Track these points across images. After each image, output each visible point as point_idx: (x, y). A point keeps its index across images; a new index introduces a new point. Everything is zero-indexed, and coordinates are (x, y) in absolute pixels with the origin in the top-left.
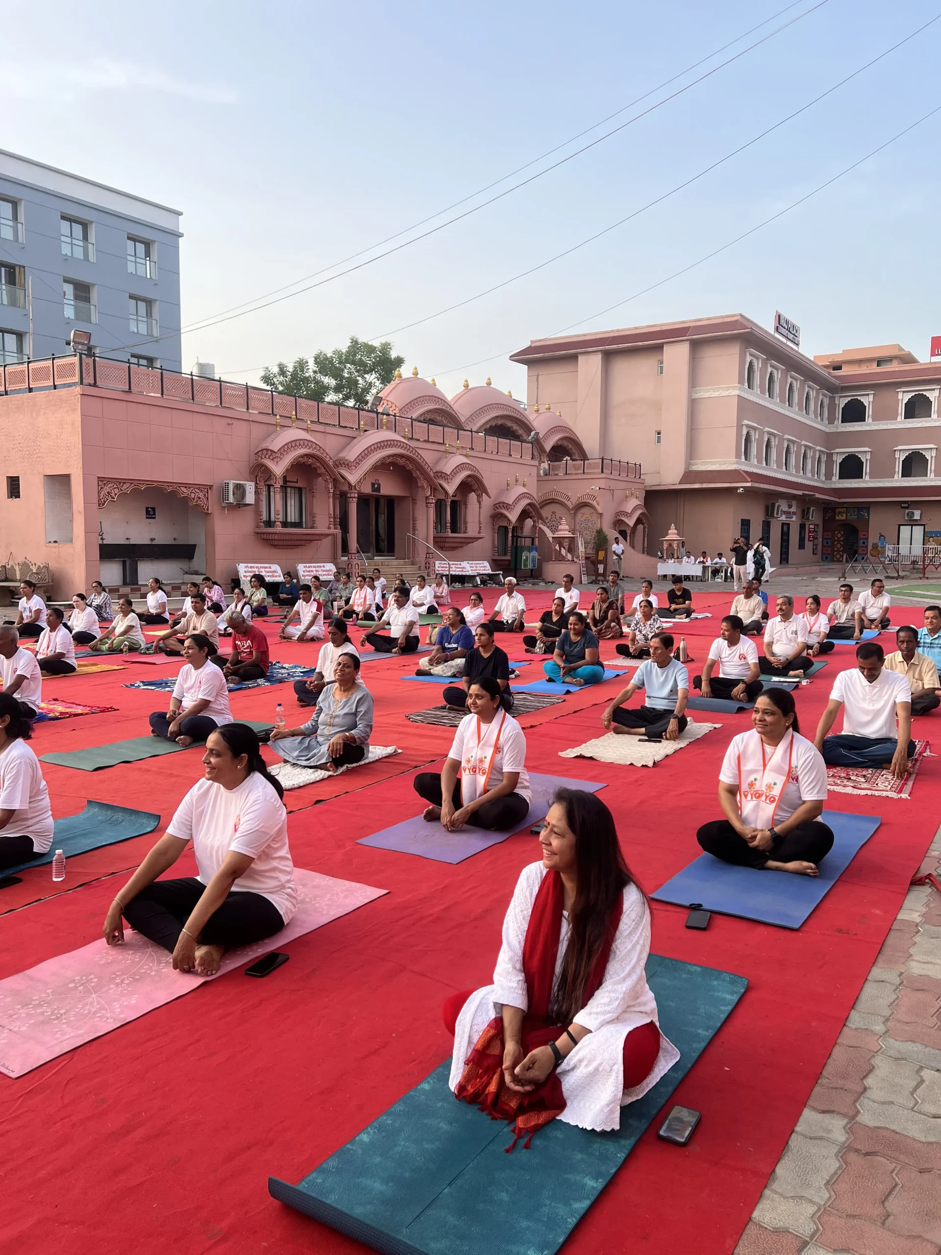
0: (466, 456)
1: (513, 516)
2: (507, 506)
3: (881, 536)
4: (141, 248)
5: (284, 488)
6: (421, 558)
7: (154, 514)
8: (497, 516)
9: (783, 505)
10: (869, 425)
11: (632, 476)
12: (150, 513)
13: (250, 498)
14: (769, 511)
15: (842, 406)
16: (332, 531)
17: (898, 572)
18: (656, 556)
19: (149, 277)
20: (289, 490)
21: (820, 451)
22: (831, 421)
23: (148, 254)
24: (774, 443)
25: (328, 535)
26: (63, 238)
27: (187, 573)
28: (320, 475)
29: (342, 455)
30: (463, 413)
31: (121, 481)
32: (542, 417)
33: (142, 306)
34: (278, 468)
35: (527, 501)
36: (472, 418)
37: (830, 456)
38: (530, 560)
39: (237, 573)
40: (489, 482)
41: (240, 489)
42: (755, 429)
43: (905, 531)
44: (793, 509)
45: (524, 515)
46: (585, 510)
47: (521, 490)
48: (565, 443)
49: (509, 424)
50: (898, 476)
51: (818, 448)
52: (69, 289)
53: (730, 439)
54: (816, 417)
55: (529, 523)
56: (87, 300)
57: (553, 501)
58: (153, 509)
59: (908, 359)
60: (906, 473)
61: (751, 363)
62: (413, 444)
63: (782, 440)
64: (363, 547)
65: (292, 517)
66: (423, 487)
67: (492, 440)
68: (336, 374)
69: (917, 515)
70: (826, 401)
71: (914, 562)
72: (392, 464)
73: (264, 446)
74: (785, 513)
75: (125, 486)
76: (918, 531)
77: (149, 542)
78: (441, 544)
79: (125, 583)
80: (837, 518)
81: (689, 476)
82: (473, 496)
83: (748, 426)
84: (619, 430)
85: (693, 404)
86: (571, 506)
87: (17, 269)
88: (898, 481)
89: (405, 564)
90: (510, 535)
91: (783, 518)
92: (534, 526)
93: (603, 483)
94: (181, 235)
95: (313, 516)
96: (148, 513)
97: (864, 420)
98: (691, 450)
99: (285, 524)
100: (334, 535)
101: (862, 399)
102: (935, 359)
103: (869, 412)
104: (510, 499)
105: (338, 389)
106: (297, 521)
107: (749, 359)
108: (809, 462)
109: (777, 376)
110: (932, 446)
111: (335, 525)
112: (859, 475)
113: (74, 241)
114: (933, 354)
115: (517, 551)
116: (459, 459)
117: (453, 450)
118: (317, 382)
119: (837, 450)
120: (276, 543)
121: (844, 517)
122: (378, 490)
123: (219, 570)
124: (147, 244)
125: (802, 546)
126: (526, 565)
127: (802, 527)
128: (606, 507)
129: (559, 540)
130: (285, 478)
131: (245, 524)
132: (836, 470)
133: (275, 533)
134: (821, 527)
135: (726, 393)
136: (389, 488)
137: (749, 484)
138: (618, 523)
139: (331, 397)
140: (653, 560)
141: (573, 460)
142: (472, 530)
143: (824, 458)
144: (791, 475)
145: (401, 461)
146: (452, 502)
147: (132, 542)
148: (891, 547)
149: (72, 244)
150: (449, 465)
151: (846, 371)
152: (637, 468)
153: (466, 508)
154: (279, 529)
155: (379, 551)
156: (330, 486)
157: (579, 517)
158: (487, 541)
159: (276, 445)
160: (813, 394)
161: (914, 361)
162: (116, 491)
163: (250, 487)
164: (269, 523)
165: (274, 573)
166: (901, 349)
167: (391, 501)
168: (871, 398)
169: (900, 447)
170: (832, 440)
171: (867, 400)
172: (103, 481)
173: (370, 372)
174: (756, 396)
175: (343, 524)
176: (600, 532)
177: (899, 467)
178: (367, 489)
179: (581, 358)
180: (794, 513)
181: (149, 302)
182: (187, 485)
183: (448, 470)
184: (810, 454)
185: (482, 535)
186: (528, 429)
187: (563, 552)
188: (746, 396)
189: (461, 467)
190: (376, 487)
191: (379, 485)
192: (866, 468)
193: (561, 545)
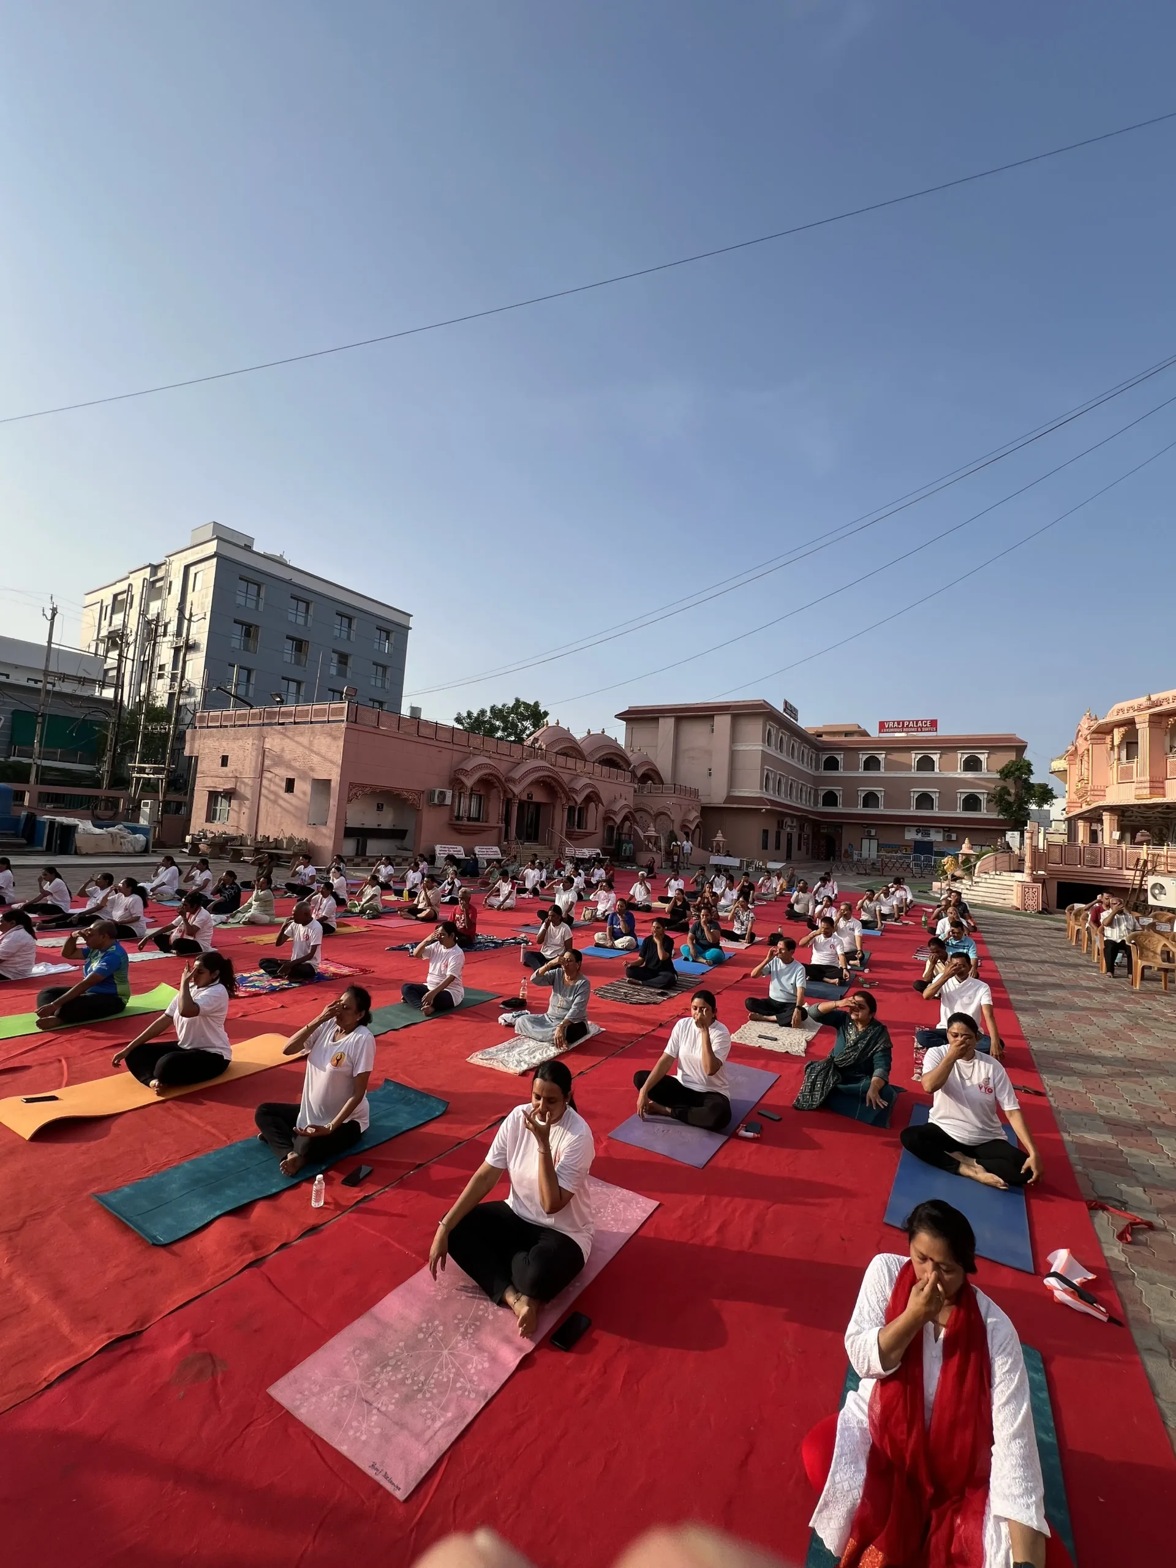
0: (590, 778)
1: (618, 820)
2: (615, 813)
3: (850, 844)
4: (384, 635)
5: (471, 795)
6: (556, 844)
7: (382, 808)
8: (607, 818)
9: (788, 820)
10: (842, 773)
11: (693, 796)
12: (380, 807)
13: (448, 801)
14: (780, 825)
15: (824, 760)
16: (500, 825)
17: (866, 870)
18: (707, 850)
19: (386, 651)
20: (473, 796)
21: (811, 787)
22: (817, 768)
23: (388, 638)
24: (783, 781)
25: (497, 827)
26: (336, 626)
27: (399, 849)
28: (496, 787)
29: (510, 775)
30: (586, 750)
31: (364, 786)
32: (635, 755)
33: (380, 669)
34: (469, 782)
35: (627, 810)
36: (591, 754)
37: (816, 791)
38: (628, 848)
39: (435, 851)
40: (604, 796)
41: (442, 794)
42: (772, 771)
43: (865, 842)
44: (794, 824)
45: (625, 818)
46: (662, 817)
47: (624, 802)
48: (650, 772)
49: (615, 758)
50: (860, 807)
51: (809, 785)
52: (335, 657)
53: (756, 777)
54: (808, 766)
55: (627, 824)
56: (346, 664)
57: (641, 810)
58: (382, 805)
59: (865, 734)
60: (865, 805)
61: (769, 730)
62: (556, 769)
63: (787, 779)
64: (519, 835)
65: (473, 814)
66: (561, 798)
67: (606, 769)
68: (504, 719)
69: (873, 833)
70: (814, 756)
71: (873, 864)
72: (542, 782)
73: (460, 767)
74: (789, 826)
75: (367, 789)
76: (874, 843)
77: (377, 827)
78: (570, 836)
79: (357, 855)
80: (822, 831)
81: (730, 799)
82: (592, 805)
83: (767, 770)
84: (685, 765)
85: (733, 754)
86: (653, 814)
87: (304, 643)
88: (860, 810)
89: (546, 849)
90: (615, 832)
91: (788, 829)
92: (631, 827)
93: (674, 800)
94: (411, 628)
95: (488, 814)
96: (378, 807)
97: (838, 770)
98: (732, 782)
99: (469, 819)
100: (500, 828)
101: (836, 756)
102: (882, 735)
103: (841, 764)
104: (616, 808)
105: (504, 730)
106: (477, 816)
107: (768, 727)
108: (804, 794)
109: (785, 739)
110: (882, 789)
111: (502, 821)
112: (835, 804)
113: (343, 628)
114: (880, 732)
115: (620, 842)
116: (585, 781)
117: (581, 774)
118: (492, 725)
119: (821, 788)
120: (462, 831)
121: (826, 831)
122: (531, 798)
123: (423, 848)
124: (388, 633)
125: (799, 848)
126: (625, 853)
127: (800, 836)
128: (676, 816)
129: (649, 838)
130: (472, 789)
131: (444, 816)
132: (821, 800)
133: (462, 825)
134: (811, 837)
135: (755, 748)
136: (539, 797)
137: (769, 807)
138: (684, 827)
139: (499, 734)
140: (708, 853)
141: (654, 784)
142: (591, 827)
143: (813, 792)
144: (793, 802)
145: (549, 780)
146: (580, 808)
147: (365, 827)
148: (857, 852)
149: (340, 629)
150: (579, 784)
151: (825, 738)
152: (696, 792)
153: (587, 813)
154: (465, 822)
155: (528, 839)
156: (502, 795)
157: (658, 820)
158: (600, 834)
159: (469, 765)
160: (806, 751)
161: (868, 735)
162: (361, 792)
163: (449, 794)
164: (458, 818)
165: (459, 852)
166: (859, 727)
167: (538, 805)
168: (842, 756)
169: (861, 788)
170: (817, 781)
171: (840, 758)
172: (352, 785)
173: (527, 720)
174: (772, 751)
175: (507, 820)
176: (672, 832)
177: (861, 801)
178: (524, 798)
179: (661, 720)
180: (795, 827)
181: (385, 668)
182: (407, 791)
183: (578, 786)
184: (804, 789)
185: (597, 831)
186: (629, 764)
187: (651, 846)
188: (766, 750)
189: (586, 786)
190: (530, 796)
191: (532, 795)
192: (840, 800)
193: (649, 841)
